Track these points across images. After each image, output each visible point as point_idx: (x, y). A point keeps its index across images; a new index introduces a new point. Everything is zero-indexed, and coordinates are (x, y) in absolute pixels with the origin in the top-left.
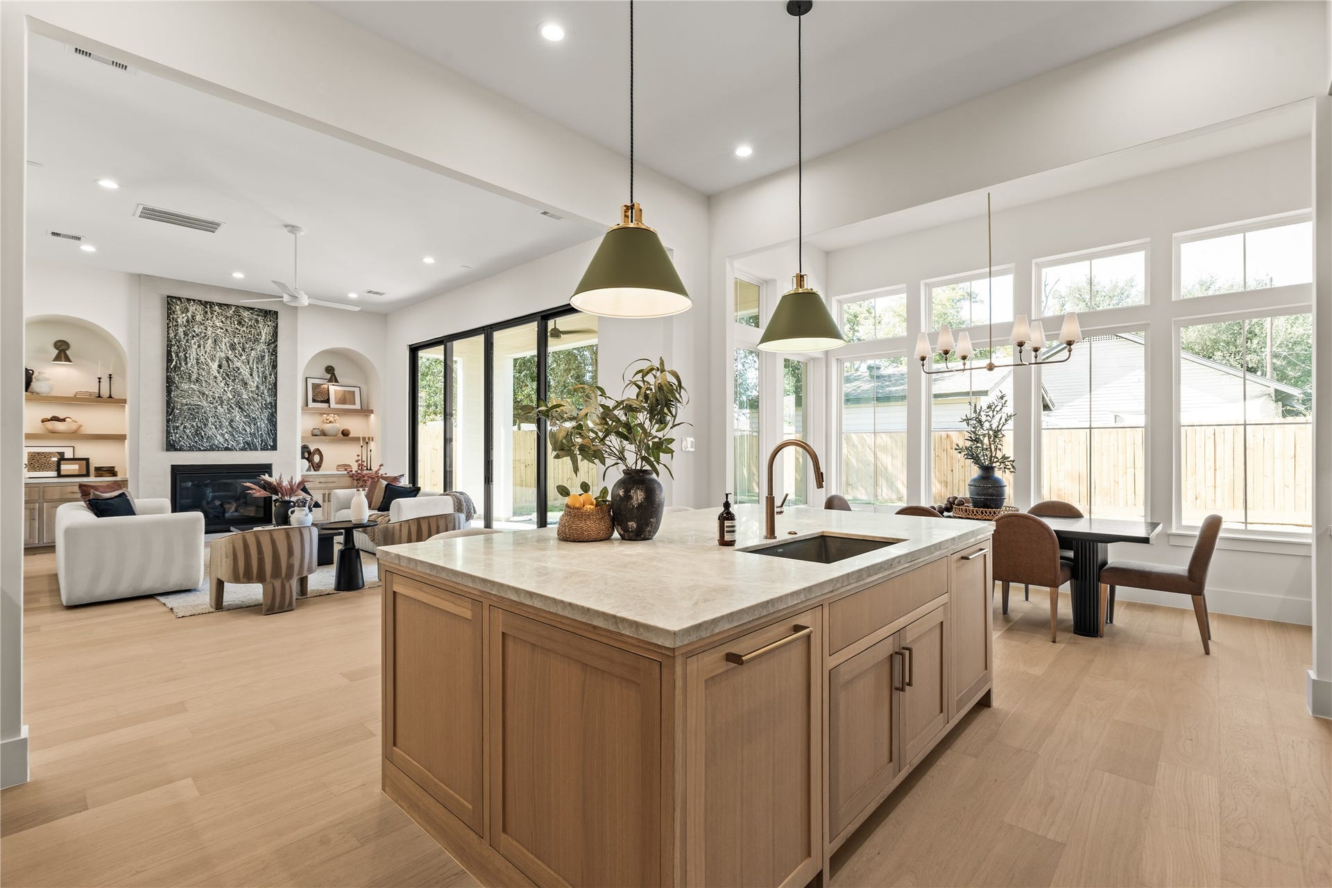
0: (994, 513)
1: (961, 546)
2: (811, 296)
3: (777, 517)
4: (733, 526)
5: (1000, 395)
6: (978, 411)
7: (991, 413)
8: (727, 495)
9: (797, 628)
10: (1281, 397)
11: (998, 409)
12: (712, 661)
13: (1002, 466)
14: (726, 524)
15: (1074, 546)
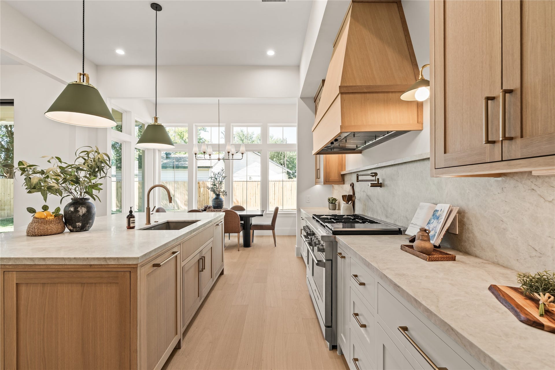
0: (220, 210)
1: (216, 221)
2: (160, 127)
3: (151, 215)
4: (134, 220)
5: (222, 169)
6: (215, 175)
7: (219, 176)
8: (131, 208)
9: (174, 253)
10: (288, 173)
11: (221, 174)
12: (148, 268)
13: (223, 194)
14: (131, 220)
15: (244, 220)
